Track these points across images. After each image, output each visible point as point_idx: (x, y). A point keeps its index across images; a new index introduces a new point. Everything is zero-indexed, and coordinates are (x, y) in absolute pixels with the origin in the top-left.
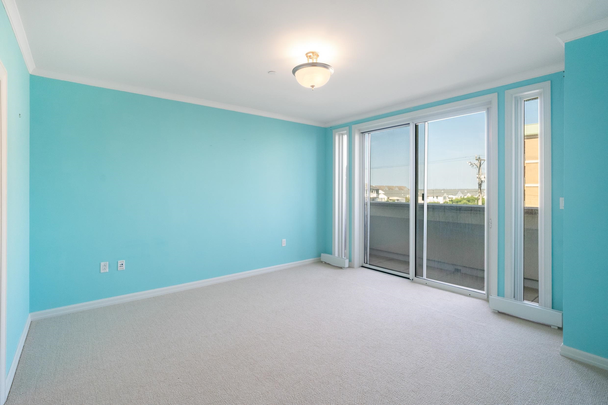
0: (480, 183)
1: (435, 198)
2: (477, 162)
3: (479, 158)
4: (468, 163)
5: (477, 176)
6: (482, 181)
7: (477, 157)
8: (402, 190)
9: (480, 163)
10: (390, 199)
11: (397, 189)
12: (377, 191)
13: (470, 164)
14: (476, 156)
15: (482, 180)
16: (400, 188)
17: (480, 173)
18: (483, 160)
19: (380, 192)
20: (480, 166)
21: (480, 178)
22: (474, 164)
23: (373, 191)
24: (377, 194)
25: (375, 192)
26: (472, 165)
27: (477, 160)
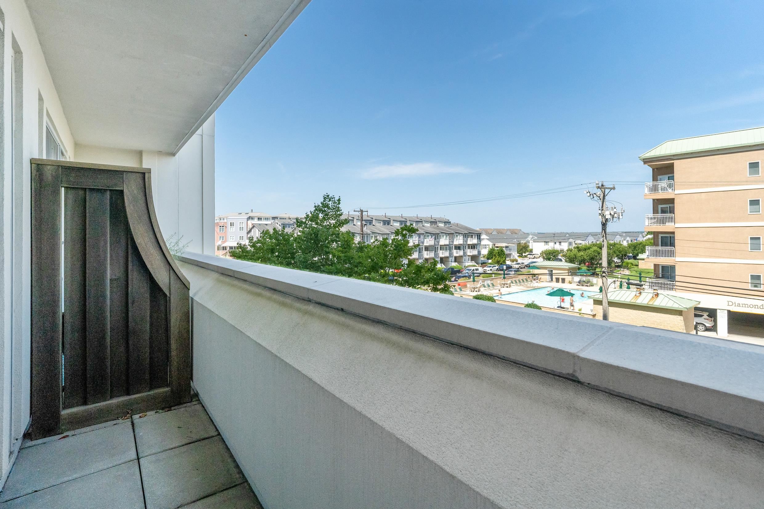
0: (604, 222)
1: (557, 244)
2: (599, 192)
3: (602, 185)
4: (586, 192)
5: (600, 212)
6: (607, 220)
7: (598, 184)
8: (516, 233)
9: (604, 194)
10: (496, 246)
11: (509, 233)
12: (479, 236)
13: (588, 194)
14: (597, 182)
15: (606, 217)
16: (513, 232)
17: (604, 208)
18: (607, 189)
19: (483, 236)
20: (604, 196)
21: (603, 215)
22: (595, 195)
23: (474, 236)
24: (478, 239)
25: (475, 237)
26: (592, 196)
27: (598, 187)
